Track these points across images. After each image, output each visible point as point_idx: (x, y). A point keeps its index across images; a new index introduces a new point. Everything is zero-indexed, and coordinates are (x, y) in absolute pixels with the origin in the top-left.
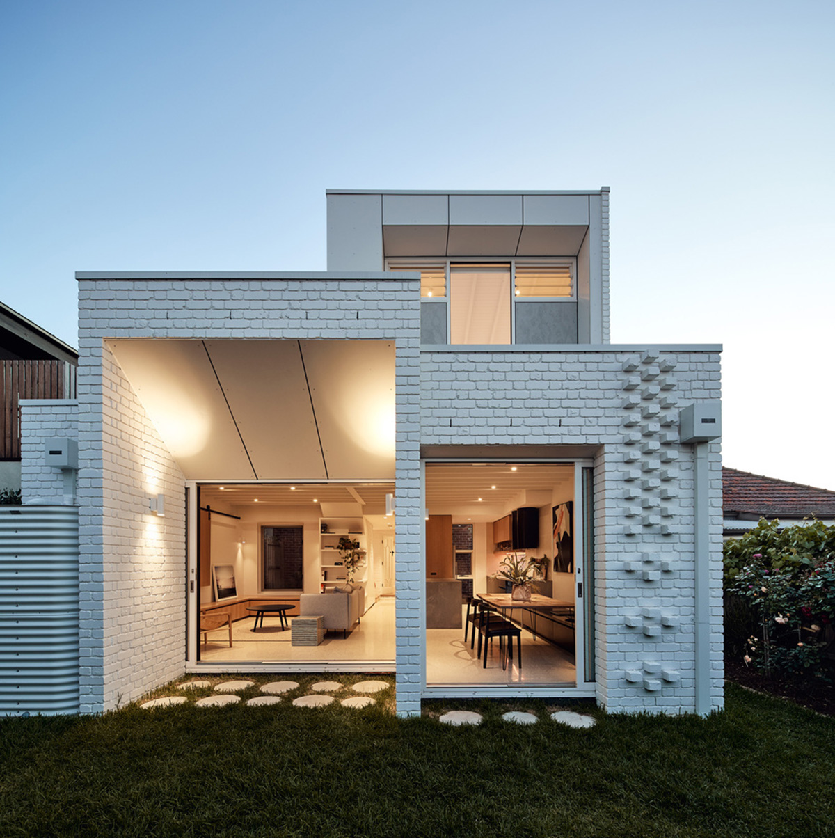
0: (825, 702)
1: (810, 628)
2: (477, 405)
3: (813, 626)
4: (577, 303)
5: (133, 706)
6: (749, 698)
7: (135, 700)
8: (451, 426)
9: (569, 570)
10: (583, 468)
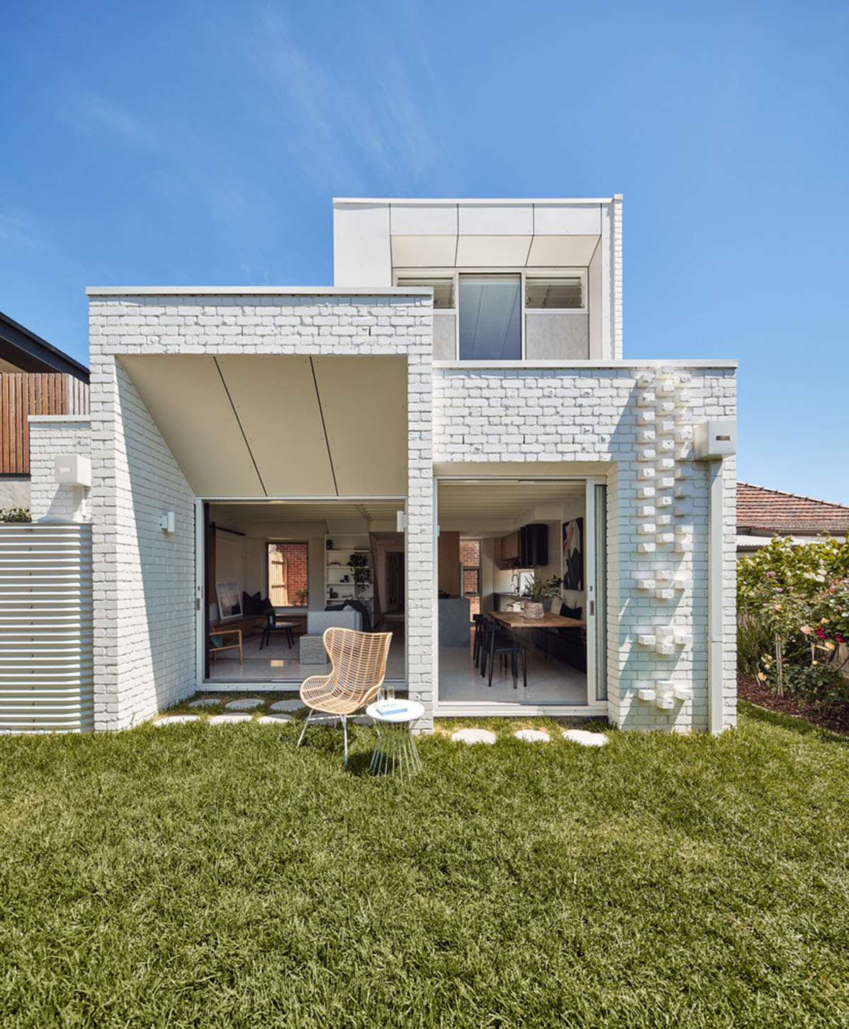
0: (838, 721)
1: (824, 646)
2: (489, 422)
3: (827, 644)
4: (589, 315)
5: (146, 724)
6: (761, 716)
7: (148, 719)
8: (463, 443)
9: (579, 588)
10: (596, 485)
